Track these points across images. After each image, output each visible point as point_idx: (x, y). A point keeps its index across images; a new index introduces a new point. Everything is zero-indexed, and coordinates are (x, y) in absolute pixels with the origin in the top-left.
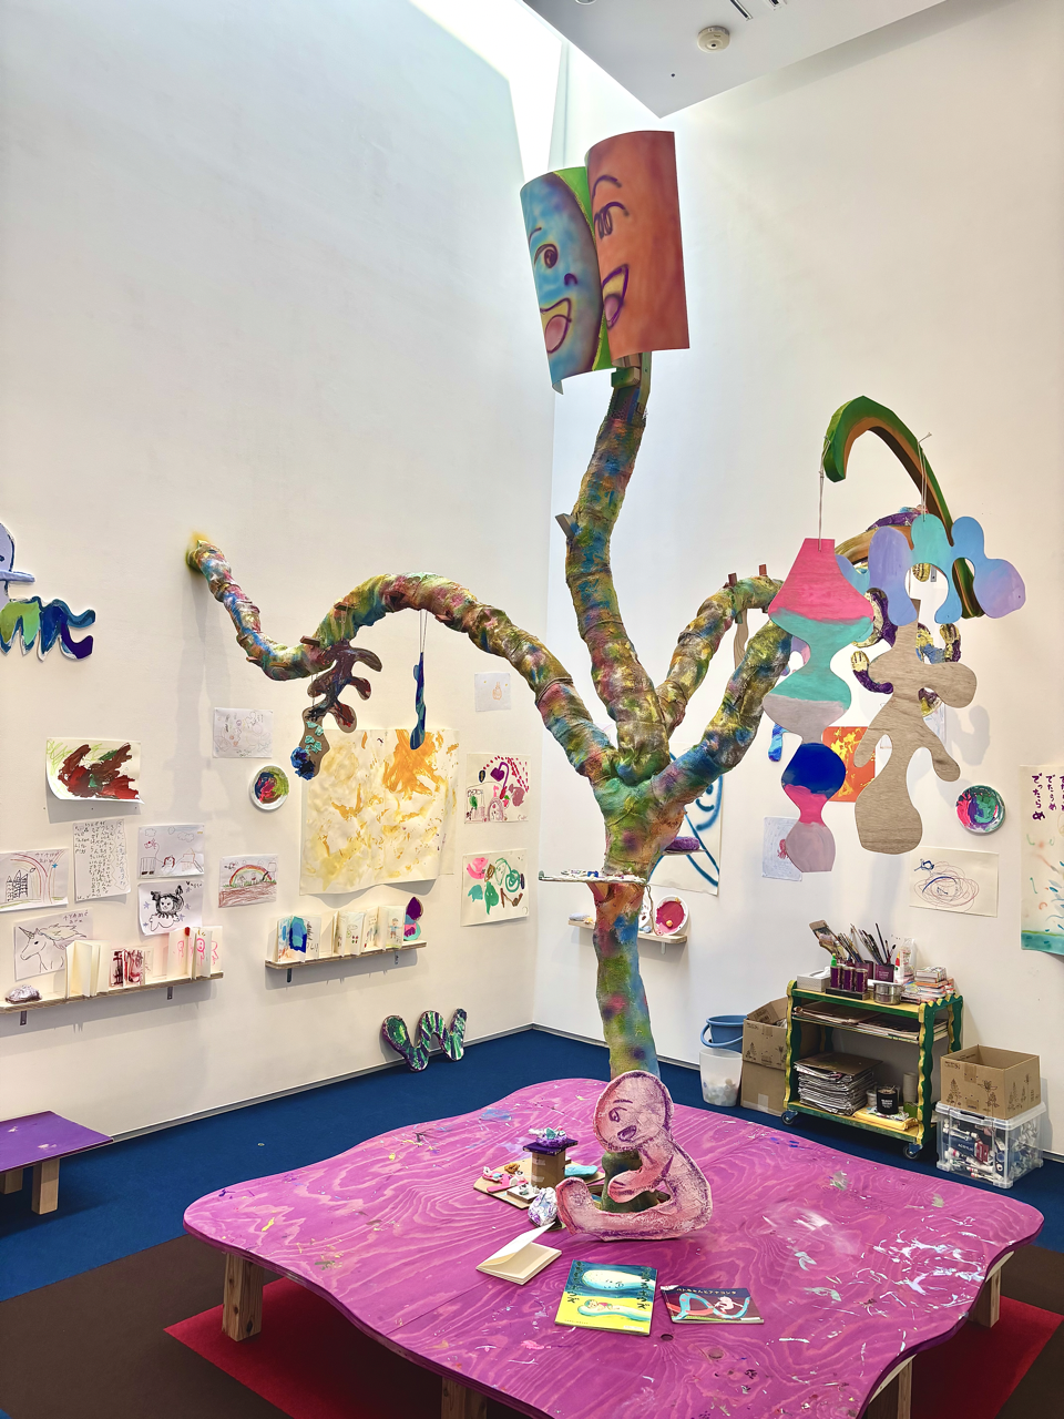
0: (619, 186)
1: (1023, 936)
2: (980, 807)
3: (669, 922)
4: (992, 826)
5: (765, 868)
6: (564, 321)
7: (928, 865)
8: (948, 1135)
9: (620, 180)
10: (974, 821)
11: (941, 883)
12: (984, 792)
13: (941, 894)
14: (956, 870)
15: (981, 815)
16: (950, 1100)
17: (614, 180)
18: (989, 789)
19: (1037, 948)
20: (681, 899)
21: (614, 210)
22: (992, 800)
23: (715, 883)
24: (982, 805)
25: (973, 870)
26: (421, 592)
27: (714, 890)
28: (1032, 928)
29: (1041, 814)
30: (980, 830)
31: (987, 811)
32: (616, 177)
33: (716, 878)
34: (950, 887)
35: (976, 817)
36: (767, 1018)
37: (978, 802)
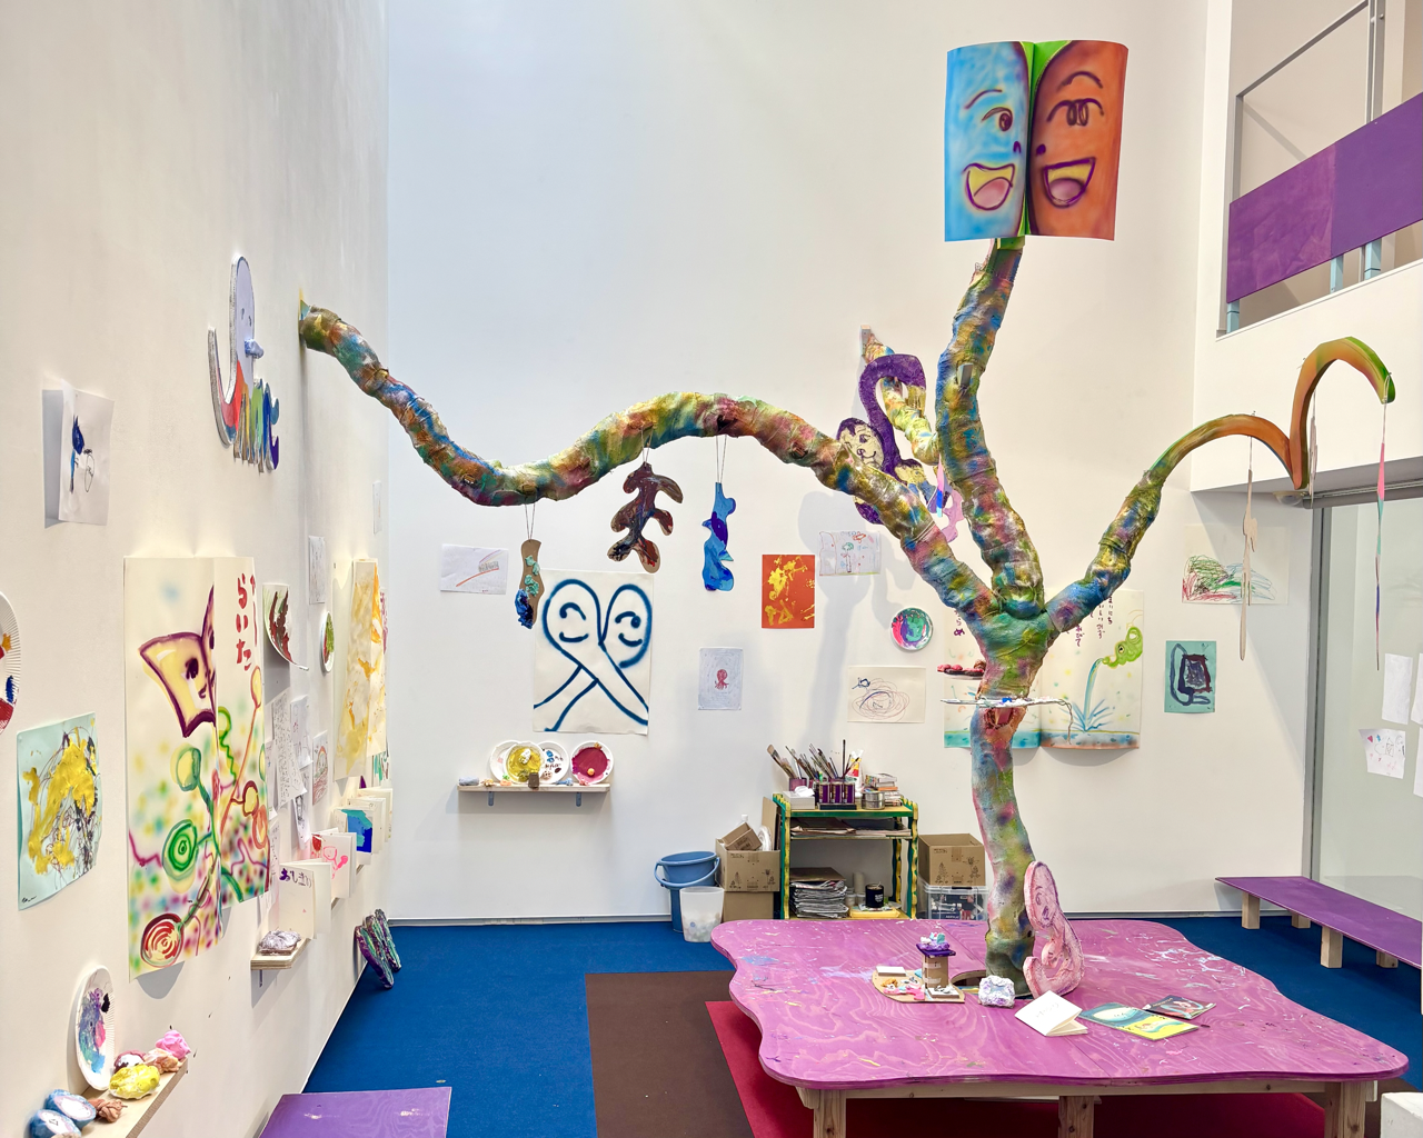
0: (1101, 86)
1: (946, 736)
2: (911, 627)
3: (591, 771)
4: (921, 644)
5: (701, 699)
6: (1007, 184)
7: (865, 683)
8: (937, 911)
9: (1102, 82)
10: (906, 640)
11: (877, 698)
12: (914, 614)
13: (876, 708)
14: (889, 685)
15: (911, 634)
16: (939, 881)
17: (1097, 80)
18: (920, 611)
19: (956, 745)
20: (601, 744)
21: (1091, 106)
22: (921, 620)
23: (645, 723)
24: (912, 626)
25: (904, 684)
26: (761, 419)
27: (643, 729)
28: (952, 729)
29: (961, 631)
30: (912, 647)
31: (916, 631)
32: (1099, 77)
33: (644, 716)
34: (883, 700)
35: (908, 636)
36: (748, 845)
37: (909, 623)
